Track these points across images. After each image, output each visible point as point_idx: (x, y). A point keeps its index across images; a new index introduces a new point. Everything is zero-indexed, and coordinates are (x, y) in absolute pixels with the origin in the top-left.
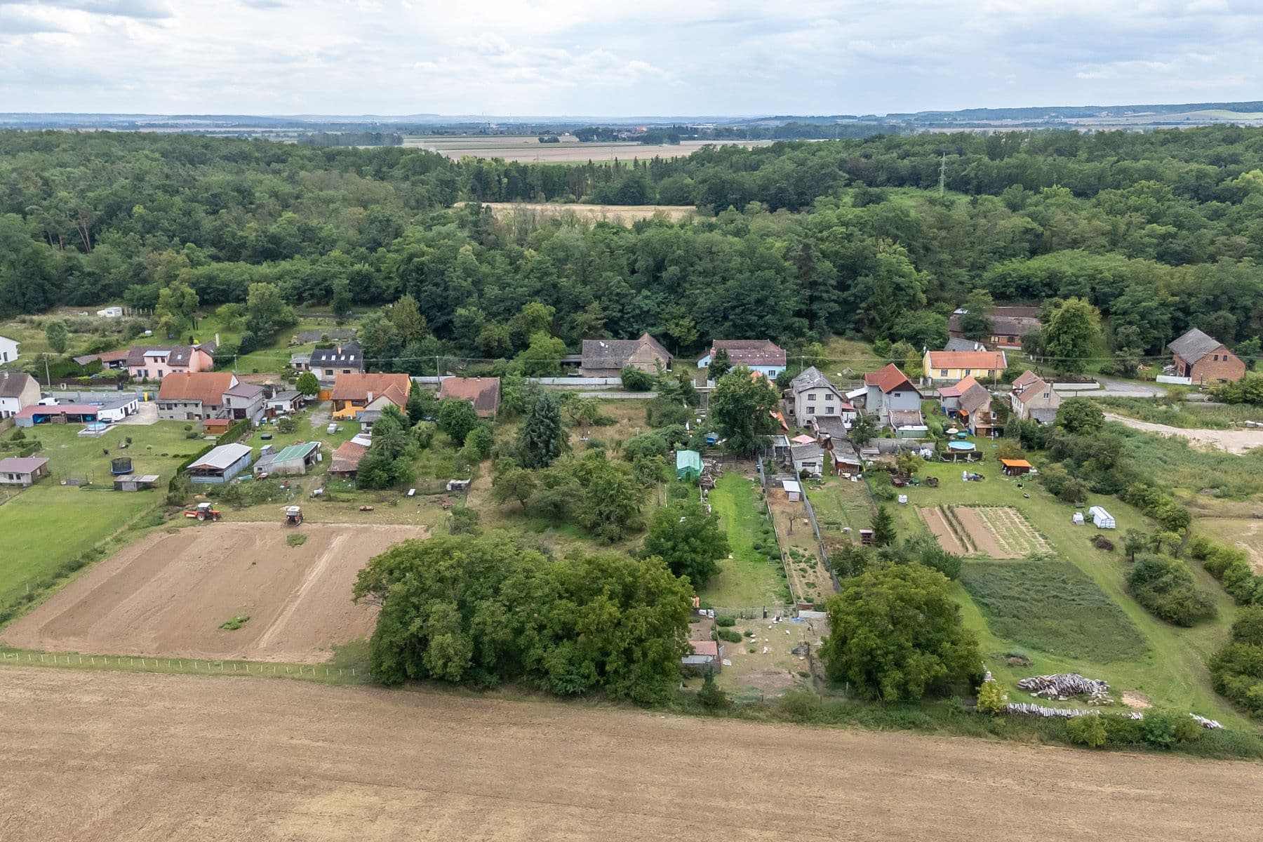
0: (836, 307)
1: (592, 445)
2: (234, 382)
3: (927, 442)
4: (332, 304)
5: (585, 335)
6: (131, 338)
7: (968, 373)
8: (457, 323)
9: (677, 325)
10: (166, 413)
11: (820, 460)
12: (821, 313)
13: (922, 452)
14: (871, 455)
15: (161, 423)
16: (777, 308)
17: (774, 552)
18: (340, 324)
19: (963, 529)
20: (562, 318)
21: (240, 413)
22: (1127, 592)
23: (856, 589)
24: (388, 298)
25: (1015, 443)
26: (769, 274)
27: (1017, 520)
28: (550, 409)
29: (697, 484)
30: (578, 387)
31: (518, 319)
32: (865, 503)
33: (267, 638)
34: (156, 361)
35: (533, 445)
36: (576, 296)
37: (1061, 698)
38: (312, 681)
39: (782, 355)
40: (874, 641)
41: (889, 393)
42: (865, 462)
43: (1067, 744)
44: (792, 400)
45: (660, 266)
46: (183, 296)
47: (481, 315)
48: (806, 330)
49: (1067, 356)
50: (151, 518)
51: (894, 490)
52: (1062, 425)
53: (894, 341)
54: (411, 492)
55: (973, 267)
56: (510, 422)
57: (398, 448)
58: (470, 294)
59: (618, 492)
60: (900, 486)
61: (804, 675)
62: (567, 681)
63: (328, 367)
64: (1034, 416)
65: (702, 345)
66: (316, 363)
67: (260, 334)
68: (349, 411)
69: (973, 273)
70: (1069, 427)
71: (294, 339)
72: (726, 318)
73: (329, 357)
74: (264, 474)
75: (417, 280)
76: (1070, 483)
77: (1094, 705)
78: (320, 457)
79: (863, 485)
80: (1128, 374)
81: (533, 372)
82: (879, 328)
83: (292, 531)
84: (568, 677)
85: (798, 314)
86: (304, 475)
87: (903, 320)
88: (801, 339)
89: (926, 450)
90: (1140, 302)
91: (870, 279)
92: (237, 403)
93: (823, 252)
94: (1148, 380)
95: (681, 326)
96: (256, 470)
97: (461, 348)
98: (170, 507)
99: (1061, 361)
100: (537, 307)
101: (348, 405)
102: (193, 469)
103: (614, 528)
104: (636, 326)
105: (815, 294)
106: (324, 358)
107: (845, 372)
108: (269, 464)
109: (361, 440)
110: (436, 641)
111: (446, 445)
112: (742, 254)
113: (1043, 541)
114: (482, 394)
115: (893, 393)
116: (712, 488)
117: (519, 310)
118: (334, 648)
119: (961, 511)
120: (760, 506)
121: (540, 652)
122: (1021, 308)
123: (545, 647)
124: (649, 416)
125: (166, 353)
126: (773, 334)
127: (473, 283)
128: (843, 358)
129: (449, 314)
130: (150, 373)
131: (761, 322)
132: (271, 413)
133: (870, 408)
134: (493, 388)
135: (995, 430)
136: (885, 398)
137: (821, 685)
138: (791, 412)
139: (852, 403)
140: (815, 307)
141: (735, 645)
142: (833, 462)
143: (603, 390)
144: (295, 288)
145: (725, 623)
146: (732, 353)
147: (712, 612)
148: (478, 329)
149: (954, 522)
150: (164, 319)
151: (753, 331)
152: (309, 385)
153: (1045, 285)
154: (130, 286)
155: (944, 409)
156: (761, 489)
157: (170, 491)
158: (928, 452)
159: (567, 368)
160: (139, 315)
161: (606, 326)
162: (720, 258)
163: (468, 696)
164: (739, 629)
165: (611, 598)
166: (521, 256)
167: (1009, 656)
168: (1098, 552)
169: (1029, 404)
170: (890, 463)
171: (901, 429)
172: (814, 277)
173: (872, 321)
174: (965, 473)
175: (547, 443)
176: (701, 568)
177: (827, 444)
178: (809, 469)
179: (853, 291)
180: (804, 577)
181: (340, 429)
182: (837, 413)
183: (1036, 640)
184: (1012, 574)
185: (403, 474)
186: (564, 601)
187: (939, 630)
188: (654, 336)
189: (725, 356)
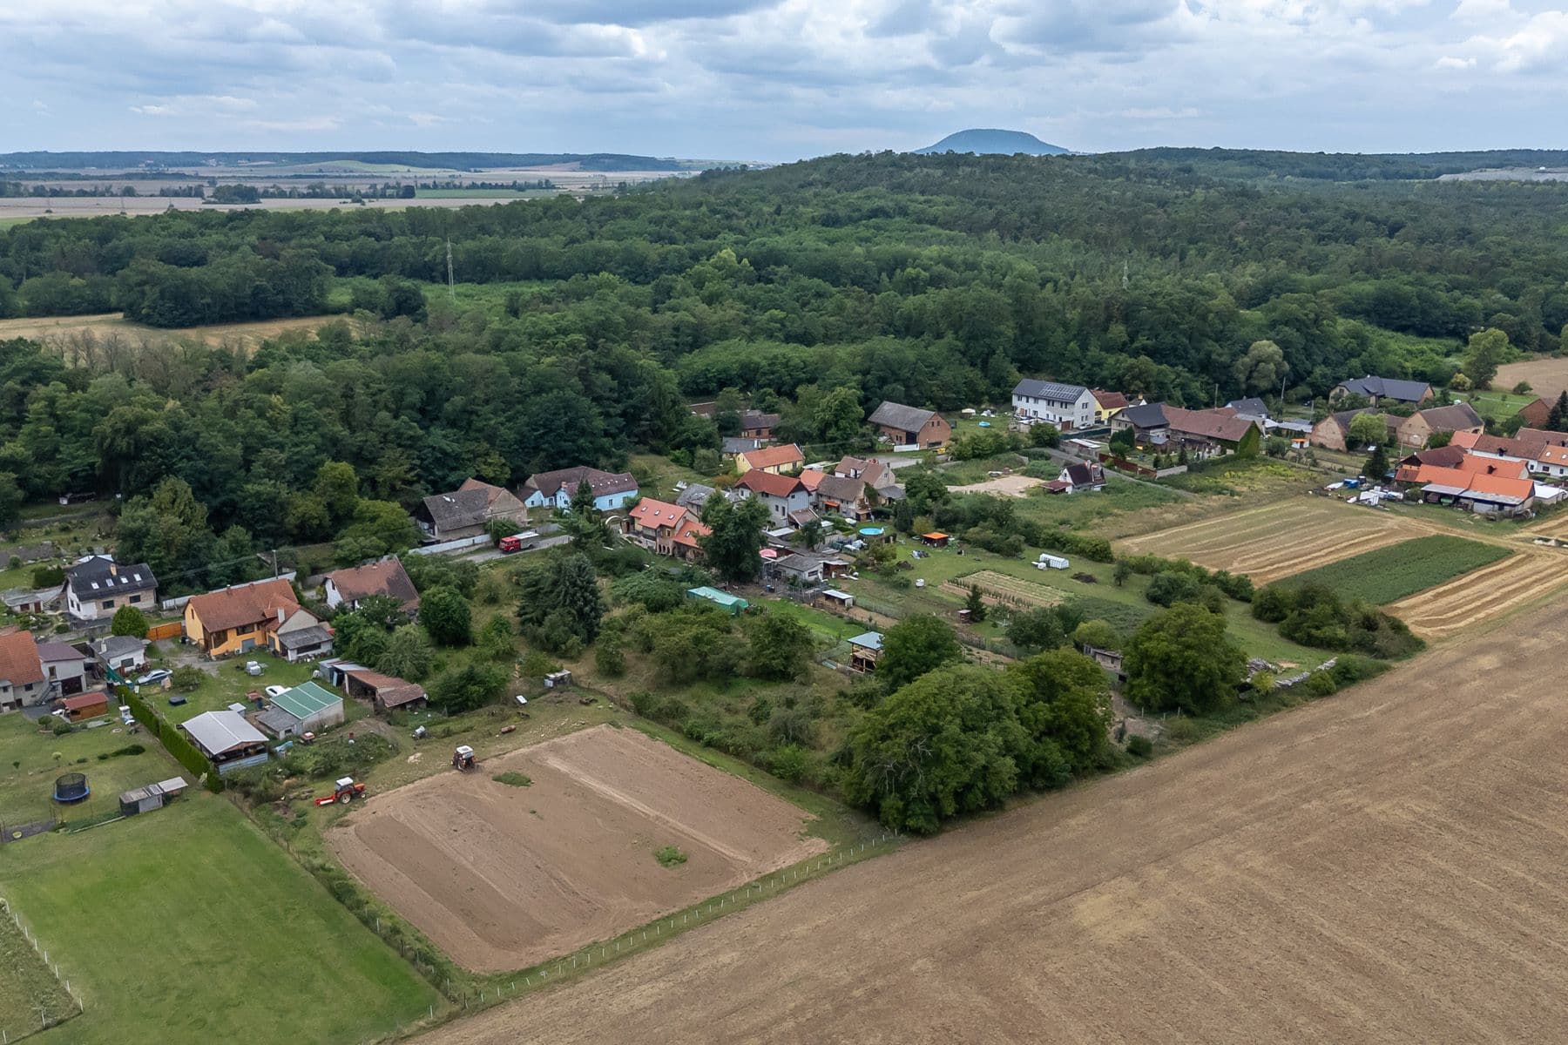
3: (850, 534)
8: (249, 503)
9: (486, 464)
16: (587, 429)
19: (992, 593)
21: (72, 685)
27: (1006, 578)
30: (448, 554)
31: (321, 486)
39: (630, 479)
41: (788, 496)
43: (1321, 696)
53: (692, 449)
54: (521, 700)
63: (108, 597)
64: (888, 494)
68: (234, 643)
72: (537, 449)
73: (103, 583)
74: (308, 735)
79: (868, 581)
82: (665, 438)
86: (345, 723)
89: (858, 541)
92: (66, 671)
94: (889, 451)
95: (491, 464)
96: (283, 734)
101: (231, 635)
106: (95, 586)
108: (299, 723)
114: (389, 583)
115: (791, 496)
118: (805, 834)
120: (835, 618)
134: (398, 573)
135: (872, 513)
136: (776, 502)
143: (479, 552)
148: (284, 507)
156: (808, 605)
158: (861, 542)
168: (1092, 585)
173: (657, 431)
174: (911, 553)
178: (813, 578)
181: (263, 667)
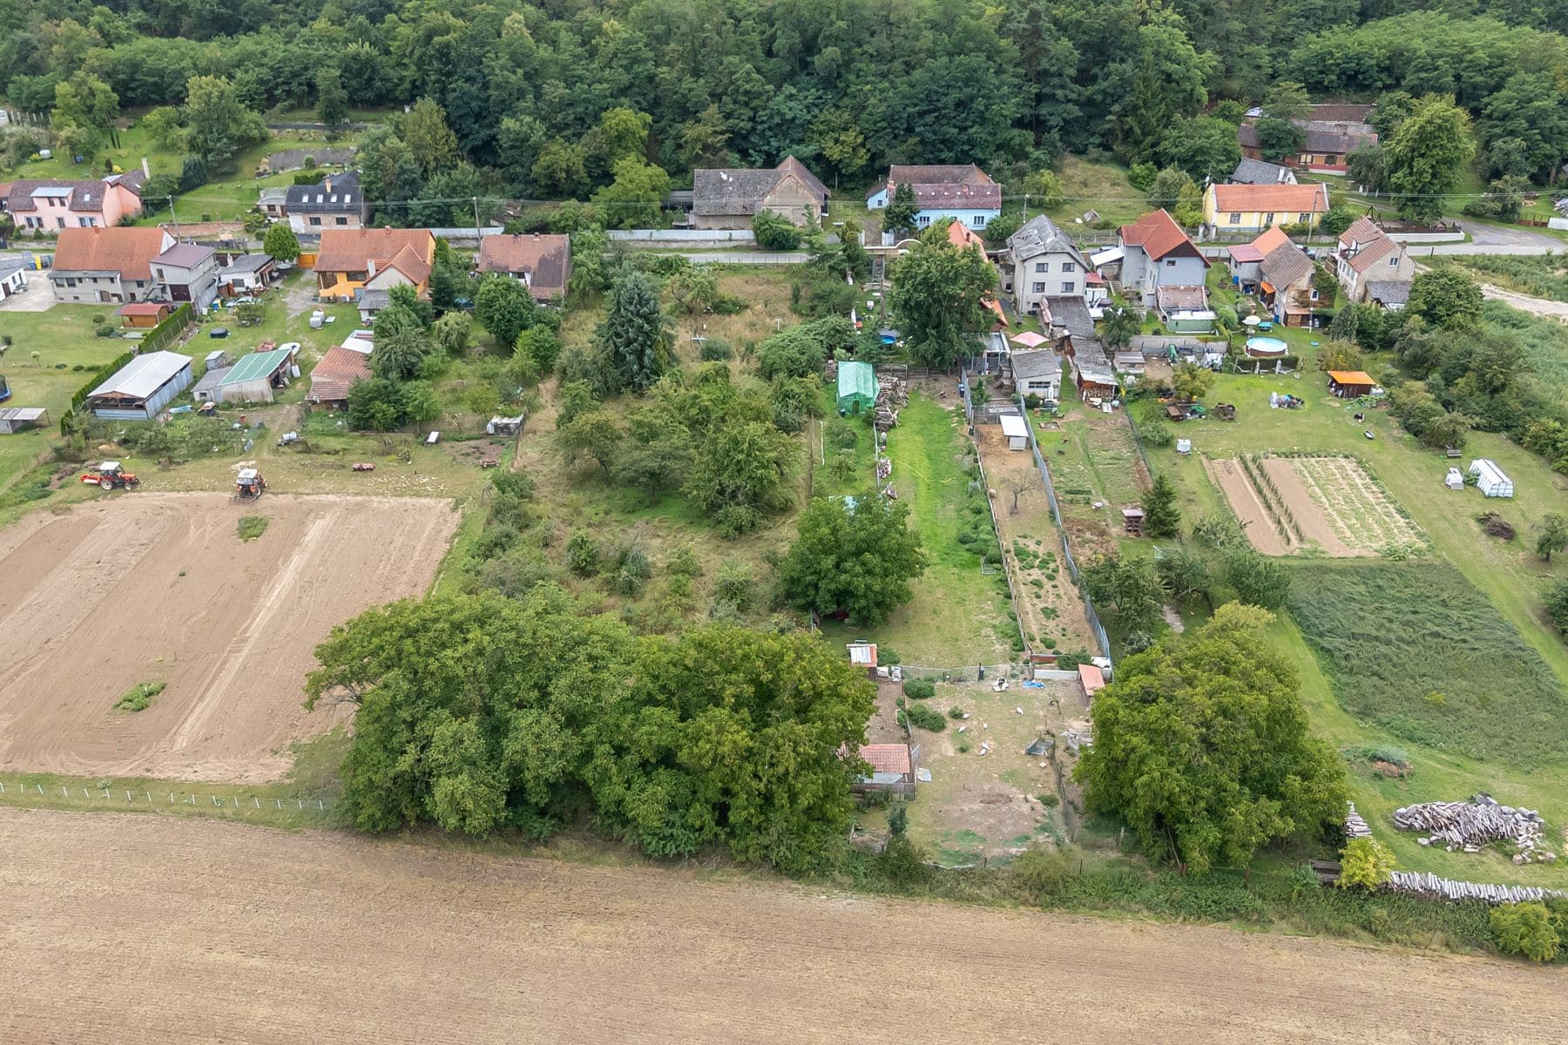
0: (1076, 111)
1: (710, 353)
2: (168, 241)
3: (1215, 340)
4: (319, 107)
5: (697, 160)
6: (19, 163)
7: (1271, 219)
8: (504, 141)
9: (836, 141)
10: (67, 293)
11: (1055, 377)
12: (1054, 121)
13: (1210, 357)
14: (1132, 365)
15: (60, 308)
16: (987, 115)
17: (992, 551)
18: (331, 139)
19: (1280, 502)
20: (663, 131)
21: (180, 292)
22: (1545, 623)
23: (1145, 680)
24: (401, 97)
25: (1350, 345)
26: (978, 60)
27: (1358, 481)
28: (642, 301)
29: (869, 421)
30: (690, 245)
31: (595, 134)
32: (1126, 453)
33: (190, 728)
34: (52, 204)
35: (618, 358)
36: (684, 96)
37: (1469, 848)
38: (253, 822)
39: (995, 192)
40: (1177, 782)
41: (1159, 260)
42: (1121, 376)
43: (1491, 953)
44: (1010, 269)
45: (810, 47)
46: (92, 93)
47: (540, 129)
48: (1030, 149)
49: (1420, 191)
50: (29, 485)
51: (1170, 428)
52: (1419, 312)
53: (1160, 166)
54: (433, 437)
55: (1276, 40)
56: (586, 308)
57: (414, 360)
58: (521, 94)
59: (749, 455)
60: (1177, 419)
61: (1049, 802)
62: (664, 838)
63: (313, 213)
64: (1374, 293)
65: (874, 173)
66: (292, 206)
67: (210, 157)
68: (344, 288)
69: (1274, 51)
70: (1431, 316)
71: (265, 164)
72: (910, 130)
73: (313, 199)
74: (209, 405)
75: (440, 72)
76: (1442, 419)
77: (1524, 862)
78: (296, 371)
79: (1122, 420)
80: (1507, 215)
81: (621, 221)
82: (1138, 143)
83: (244, 510)
84: (668, 832)
85: (1019, 123)
86: (272, 404)
87: (1175, 133)
88: (1022, 164)
89: (1214, 356)
90: (1530, 100)
91: (1128, 67)
92: (173, 277)
93: (1056, 22)
94: (1536, 224)
95: (843, 143)
96: (197, 396)
97: (512, 180)
98: (61, 465)
99: (1412, 199)
100: (626, 116)
101: (342, 279)
102: (96, 398)
103: (743, 512)
104: (774, 143)
105: (1046, 90)
106: (305, 199)
107: (1088, 217)
108: (216, 389)
109: (359, 344)
110: (444, 787)
111: (489, 350)
112: (934, 26)
113: (1402, 522)
114: (543, 261)
115: (1165, 260)
116: (892, 426)
117: (597, 119)
118: (296, 748)
119: (1273, 465)
120: (967, 462)
121: (620, 790)
122: (1344, 105)
123: (629, 784)
124: (796, 297)
125: (66, 192)
126: (980, 156)
127: (527, 77)
128: (1085, 191)
129: (491, 126)
130: (45, 222)
131: (964, 137)
132: (227, 292)
133: (1127, 281)
134: (559, 253)
135: (1314, 316)
136: (1151, 266)
137: (1077, 821)
138: (1009, 287)
139: (1099, 272)
140: (1044, 110)
141: (935, 736)
142: (1074, 376)
143: (725, 249)
144: (261, 82)
145: (918, 693)
146: (919, 190)
147: (897, 671)
148: (536, 151)
149: (1266, 491)
150: (64, 133)
151: (950, 150)
152: (283, 246)
153: (1383, 70)
154: (15, 78)
155: (1236, 280)
156: (967, 428)
157: (64, 434)
158: (1216, 358)
159: (672, 212)
160: (33, 124)
161: (729, 144)
162: (902, 31)
163: (505, 853)
164: (940, 705)
165: (736, 708)
166: (599, 31)
167: (1375, 758)
168: (1491, 542)
169: (1367, 274)
170: (1161, 382)
171: (1175, 317)
172: (1045, 64)
173: (1128, 133)
174: (1275, 394)
175: (640, 355)
176: (880, 598)
177: (1064, 345)
178: (1040, 392)
179: (1104, 85)
180: (1038, 597)
181: (331, 319)
182: (1078, 292)
183: (1411, 722)
184: (1362, 588)
185: (419, 408)
186: (658, 711)
187: (1279, 749)
188: (801, 160)
189: (910, 196)
